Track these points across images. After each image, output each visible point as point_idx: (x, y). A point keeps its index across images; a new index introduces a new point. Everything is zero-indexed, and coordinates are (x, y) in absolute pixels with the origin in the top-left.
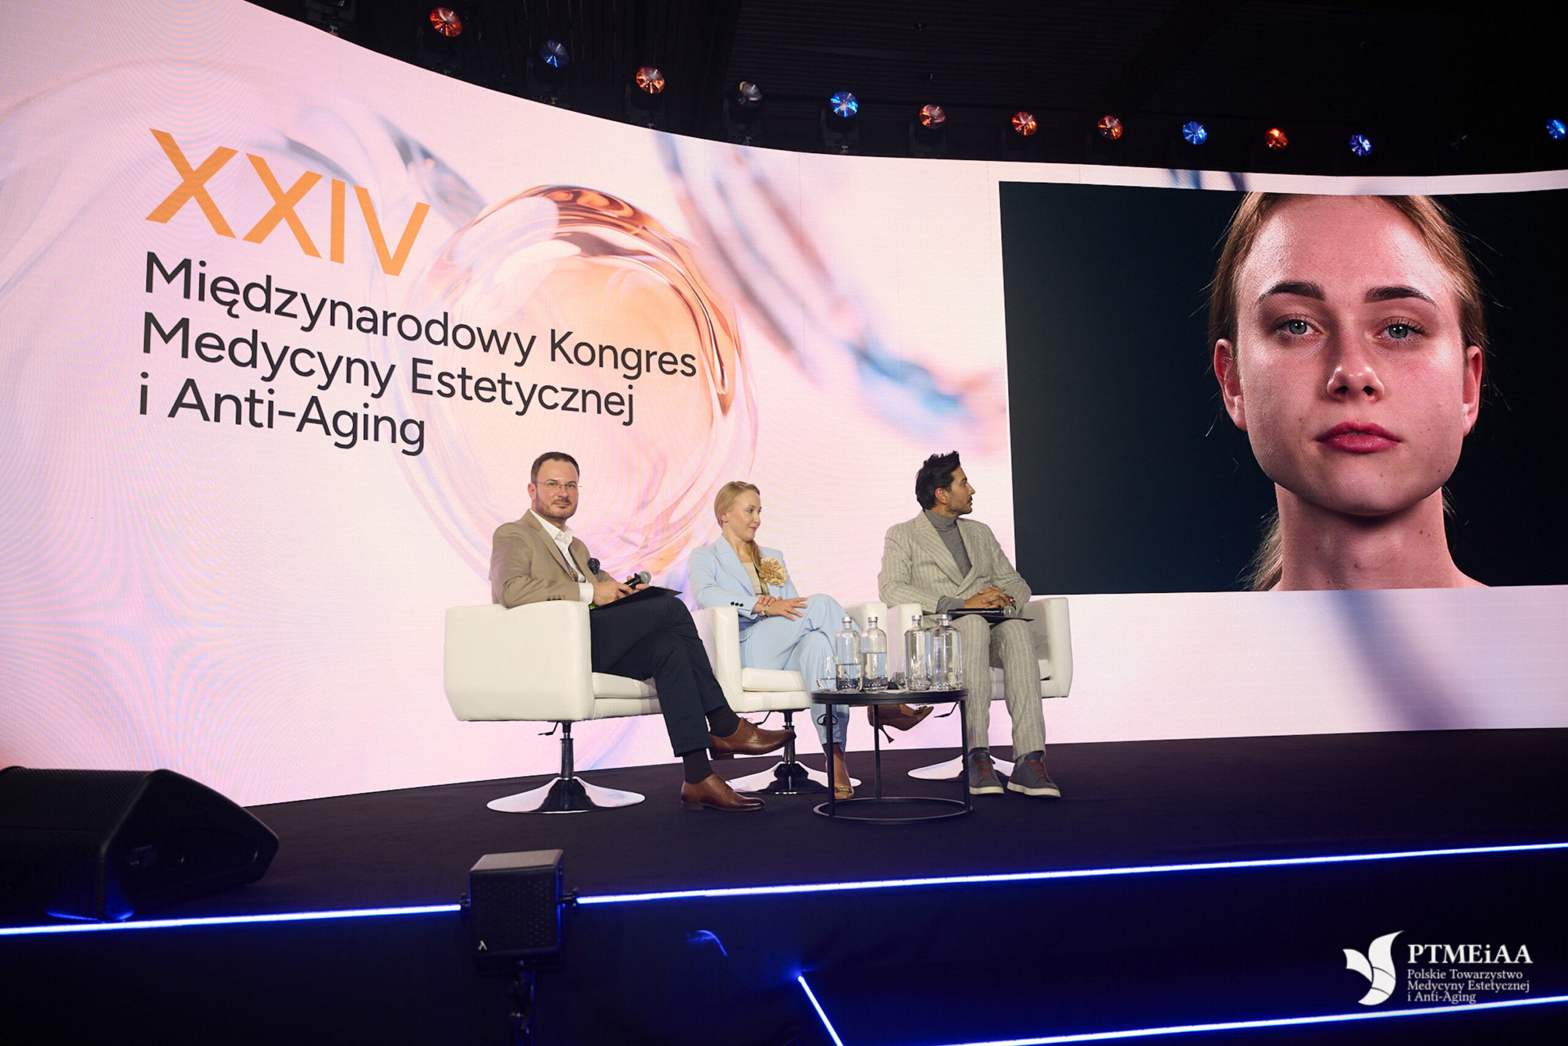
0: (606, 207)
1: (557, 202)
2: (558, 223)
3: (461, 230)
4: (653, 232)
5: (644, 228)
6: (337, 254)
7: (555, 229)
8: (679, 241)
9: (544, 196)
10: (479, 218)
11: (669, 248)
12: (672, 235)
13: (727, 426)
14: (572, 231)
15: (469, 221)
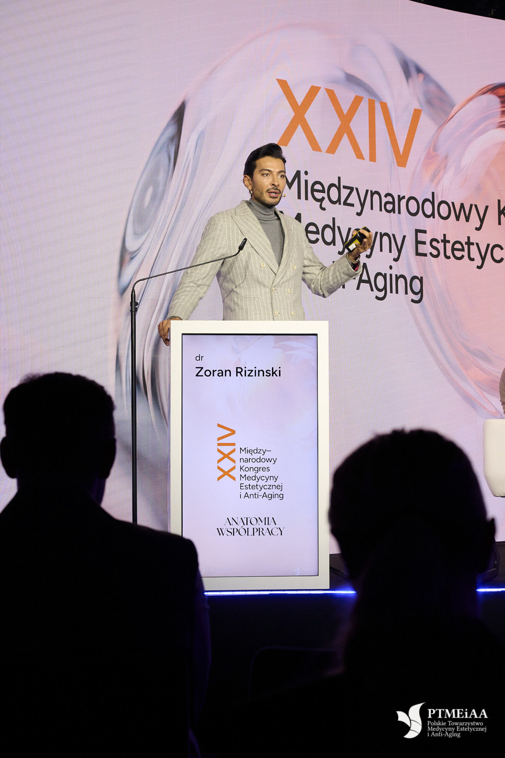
1: (500, 97)
2: (501, 114)
3: (441, 127)
6: (373, 156)
7: (499, 119)
9: (491, 93)
10: (450, 116)
15: (445, 119)
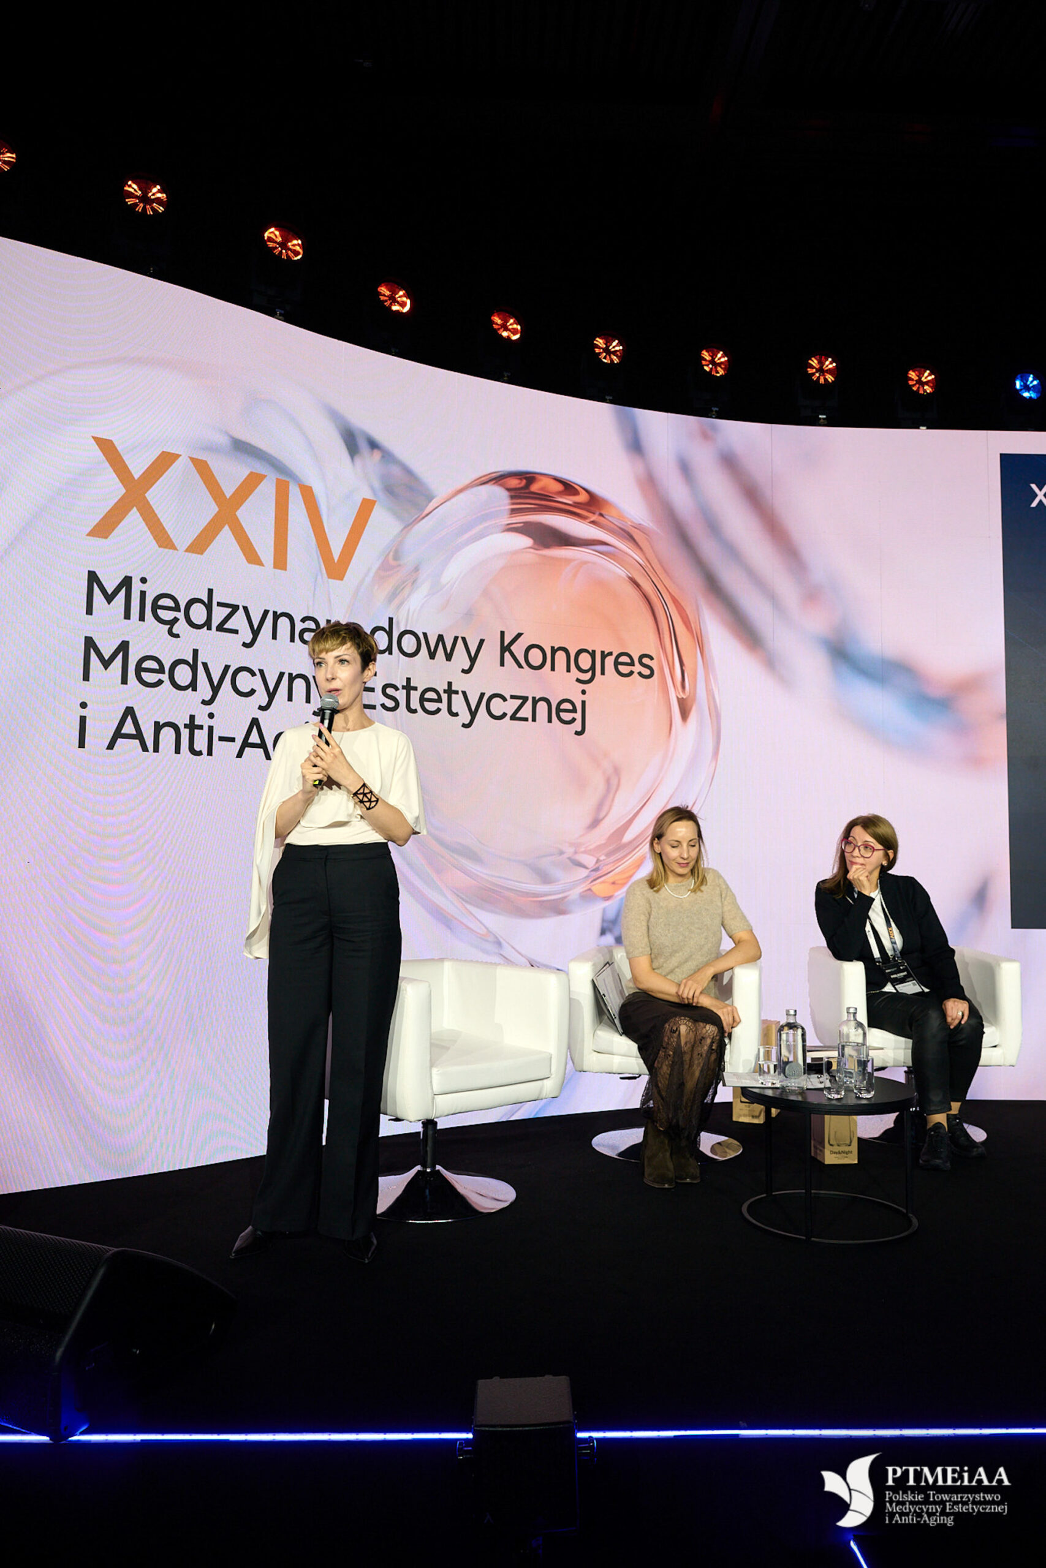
0: (560, 493)
1: (508, 490)
2: (509, 512)
3: (408, 526)
4: (610, 519)
5: (601, 515)
6: (280, 562)
7: (506, 520)
8: (638, 527)
9: (494, 483)
10: (426, 512)
11: (626, 535)
12: (632, 522)
13: (687, 734)
14: (524, 521)
15: (416, 516)
